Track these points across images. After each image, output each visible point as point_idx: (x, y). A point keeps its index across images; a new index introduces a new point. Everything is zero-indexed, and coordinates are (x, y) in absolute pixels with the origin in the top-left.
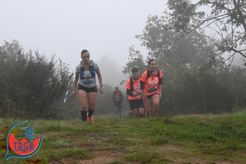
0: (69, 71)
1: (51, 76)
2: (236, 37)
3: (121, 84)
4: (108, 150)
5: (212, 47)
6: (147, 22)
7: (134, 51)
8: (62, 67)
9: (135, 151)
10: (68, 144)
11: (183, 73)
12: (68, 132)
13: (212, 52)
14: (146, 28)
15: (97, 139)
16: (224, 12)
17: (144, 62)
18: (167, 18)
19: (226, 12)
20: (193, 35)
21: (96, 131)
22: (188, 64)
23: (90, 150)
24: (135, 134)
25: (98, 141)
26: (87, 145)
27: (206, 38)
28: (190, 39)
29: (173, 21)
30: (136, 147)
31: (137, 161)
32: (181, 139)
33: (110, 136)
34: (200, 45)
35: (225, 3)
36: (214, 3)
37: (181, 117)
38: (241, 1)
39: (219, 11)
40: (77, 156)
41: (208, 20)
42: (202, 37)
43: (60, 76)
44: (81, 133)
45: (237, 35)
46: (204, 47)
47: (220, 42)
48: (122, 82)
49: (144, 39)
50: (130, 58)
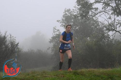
0: (16, 41)
1: (4, 44)
2: (116, 23)
5: (103, 28)
6: (64, 13)
7: (56, 29)
8: (12, 38)
11: (86, 44)
13: (103, 31)
14: (64, 16)
16: (109, 8)
18: (76, 10)
19: (111, 8)
20: (91, 21)
22: (88, 38)
27: (99, 23)
28: (90, 23)
29: (79, 12)
34: (96, 27)
35: (110, 3)
36: (104, 3)
37: (84, 70)
38: (119, 2)
39: (107, 8)
41: (100, 12)
42: (96, 22)
43: (10, 44)
45: (117, 21)
46: (98, 28)
47: (107, 25)
48: (49, 48)
49: (62, 23)
50: (54, 34)
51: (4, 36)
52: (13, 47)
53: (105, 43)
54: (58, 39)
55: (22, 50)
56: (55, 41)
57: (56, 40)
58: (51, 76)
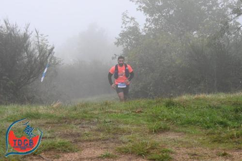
0: (49, 44)
1: (26, 50)
3: (113, 58)
4: (97, 140)
5: (226, 10)
7: (127, 17)
8: (40, 38)
9: (130, 141)
10: (48, 135)
11: (189, 45)
12: (49, 120)
13: (225, 16)
15: (84, 127)
17: (141, 31)
21: (83, 118)
22: (195, 32)
23: (76, 141)
24: (130, 120)
25: (86, 129)
26: (72, 135)
30: (131, 135)
31: (132, 153)
32: (185, 125)
33: (100, 123)
34: (210, 8)
37: (185, 97)
40: (60, 149)
43: (37, 51)
44: (64, 121)
46: (215, 10)
47: (235, 3)
48: (114, 56)
49: (141, 3)
50: (124, 27)
51: (25, 34)
52: (43, 56)
53: (231, 42)
54: (133, 38)
55: (62, 63)
56: (127, 42)
57: (130, 38)
58: (119, 111)
